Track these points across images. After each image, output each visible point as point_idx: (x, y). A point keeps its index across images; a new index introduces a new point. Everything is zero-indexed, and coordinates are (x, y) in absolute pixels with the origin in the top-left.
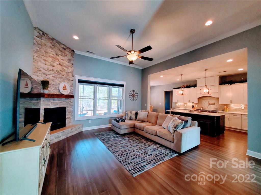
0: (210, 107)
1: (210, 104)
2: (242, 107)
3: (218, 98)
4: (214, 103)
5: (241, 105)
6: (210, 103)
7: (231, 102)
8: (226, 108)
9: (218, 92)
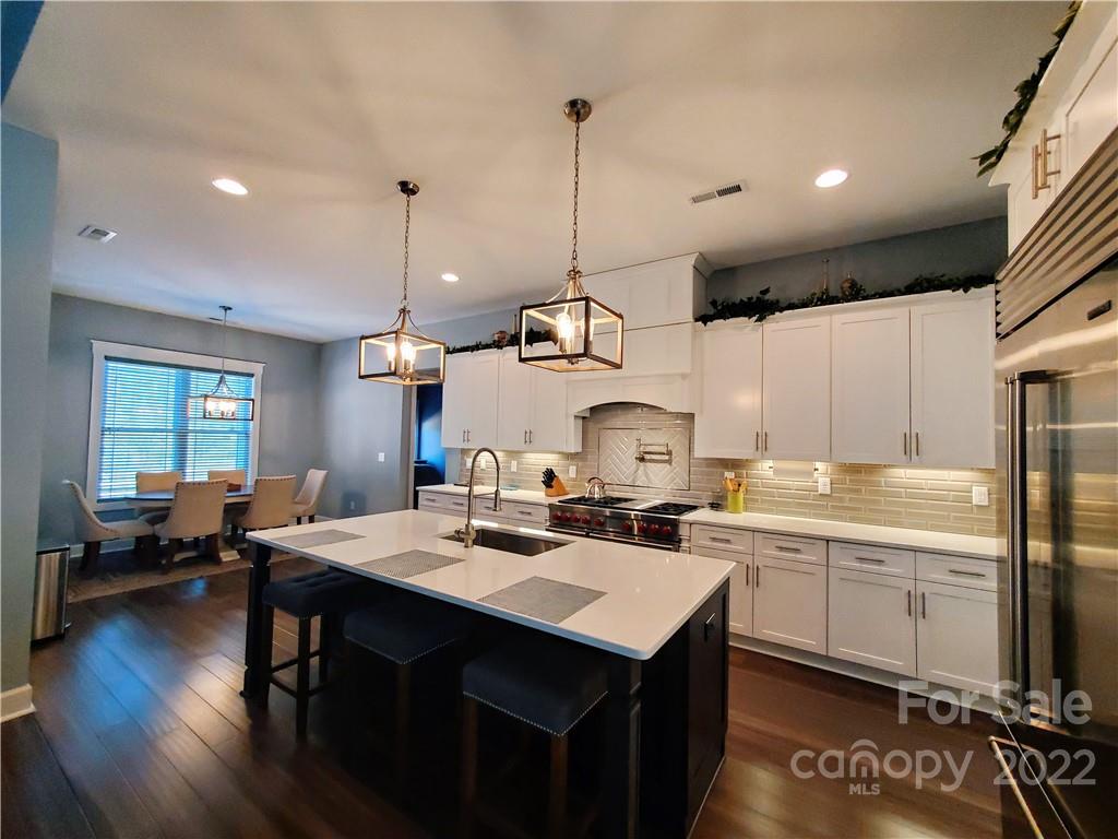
0: (644, 478)
1: (647, 457)
2: (820, 480)
3: (690, 417)
4: (669, 453)
5: (818, 465)
6: (649, 449)
7: (762, 444)
8: (731, 486)
9: (688, 371)
